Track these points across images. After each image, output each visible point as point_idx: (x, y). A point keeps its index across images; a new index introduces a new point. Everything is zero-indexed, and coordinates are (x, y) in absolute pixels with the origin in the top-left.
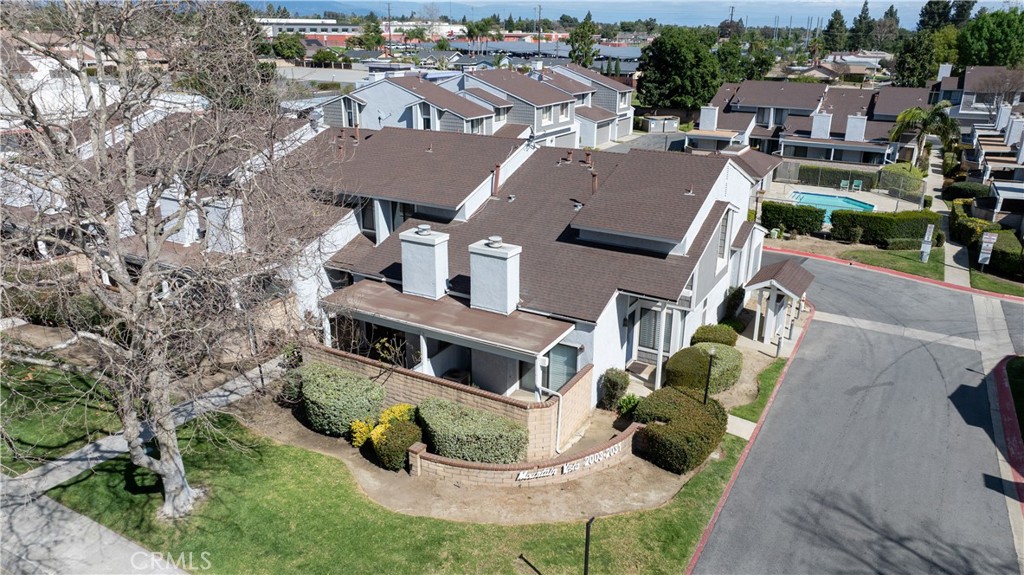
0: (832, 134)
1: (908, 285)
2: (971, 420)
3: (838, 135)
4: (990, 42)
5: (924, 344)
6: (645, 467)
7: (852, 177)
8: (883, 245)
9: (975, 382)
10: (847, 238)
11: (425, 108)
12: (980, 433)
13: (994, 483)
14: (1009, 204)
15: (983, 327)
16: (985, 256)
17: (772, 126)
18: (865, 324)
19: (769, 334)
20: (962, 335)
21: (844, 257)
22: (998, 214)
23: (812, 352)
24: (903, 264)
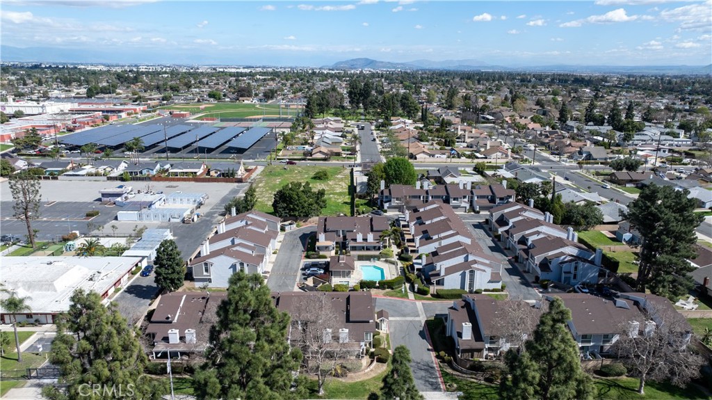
0: (363, 239)
1: (403, 302)
2: (423, 338)
3: (365, 240)
4: (395, 171)
5: (411, 321)
6: (380, 364)
7: (374, 257)
8: (392, 289)
9: (422, 329)
10: (384, 288)
11: (242, 264)
12: (425, 340)
13: (428, 350)
14: (418, 269)
15: (420, 313)
16: (416, 290)
17: (341, 236)
18: (398, 319)
19: (383, 328)
20: (417, 316)
21: (385, 295)
22: (416, 272)
23: (392, 330)
24: (399, 295)
